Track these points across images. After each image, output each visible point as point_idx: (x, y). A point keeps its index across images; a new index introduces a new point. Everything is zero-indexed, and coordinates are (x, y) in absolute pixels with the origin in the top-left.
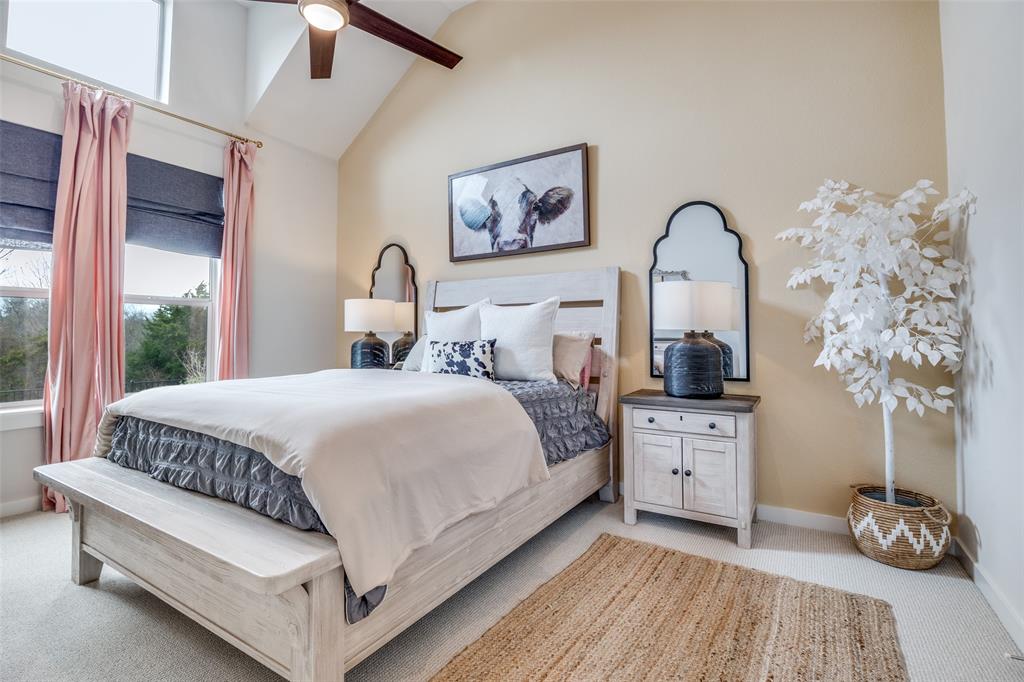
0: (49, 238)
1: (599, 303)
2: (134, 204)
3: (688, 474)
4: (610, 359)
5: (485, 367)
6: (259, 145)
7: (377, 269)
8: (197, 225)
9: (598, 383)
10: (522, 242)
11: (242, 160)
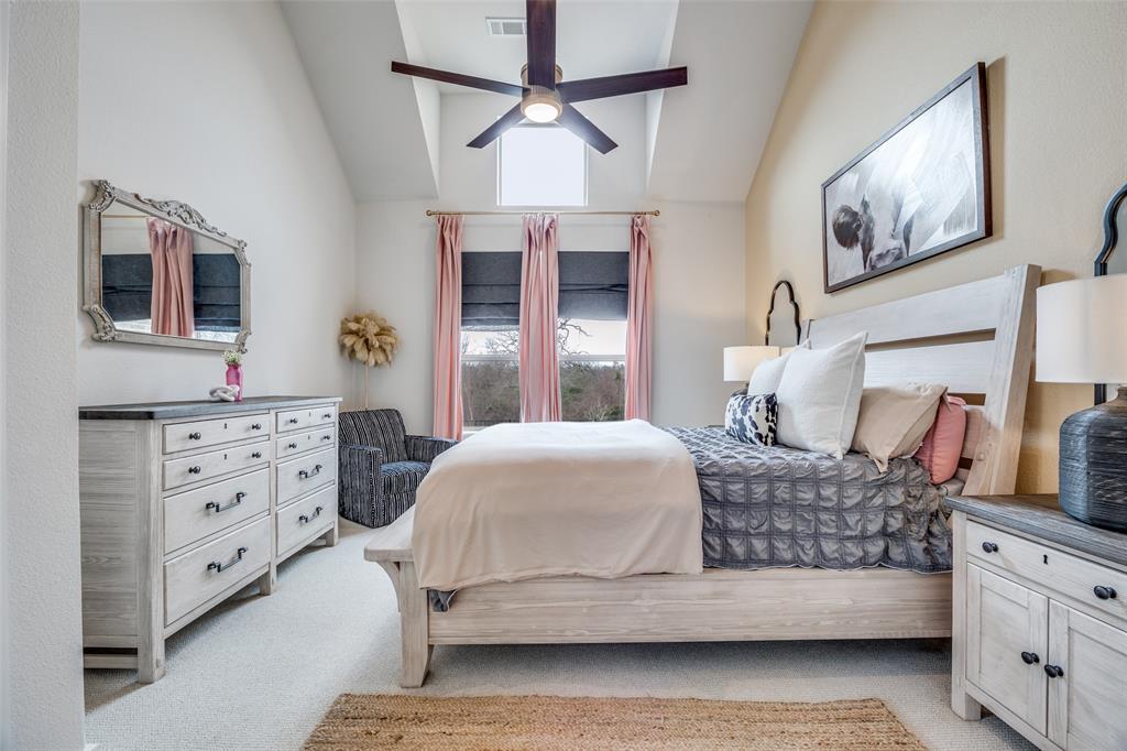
0: (517, 322)
1: (989, 334)
2: (565, 288)
3: (1053, 672)
4: (996, 430)
5: (757, 428)
6: (656, 213)
7: (770, 312)
8: (611, 296)
9: (969, 468)
10: (897, 252)
11: (640, 233)
